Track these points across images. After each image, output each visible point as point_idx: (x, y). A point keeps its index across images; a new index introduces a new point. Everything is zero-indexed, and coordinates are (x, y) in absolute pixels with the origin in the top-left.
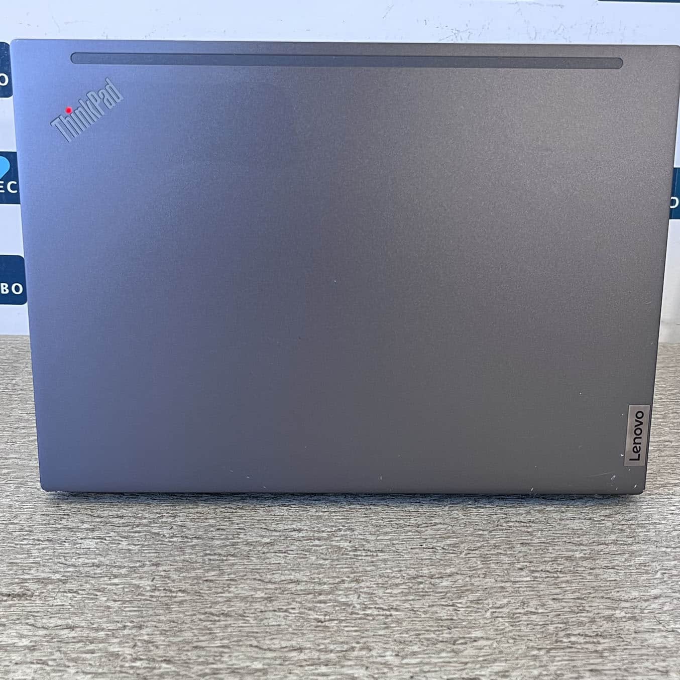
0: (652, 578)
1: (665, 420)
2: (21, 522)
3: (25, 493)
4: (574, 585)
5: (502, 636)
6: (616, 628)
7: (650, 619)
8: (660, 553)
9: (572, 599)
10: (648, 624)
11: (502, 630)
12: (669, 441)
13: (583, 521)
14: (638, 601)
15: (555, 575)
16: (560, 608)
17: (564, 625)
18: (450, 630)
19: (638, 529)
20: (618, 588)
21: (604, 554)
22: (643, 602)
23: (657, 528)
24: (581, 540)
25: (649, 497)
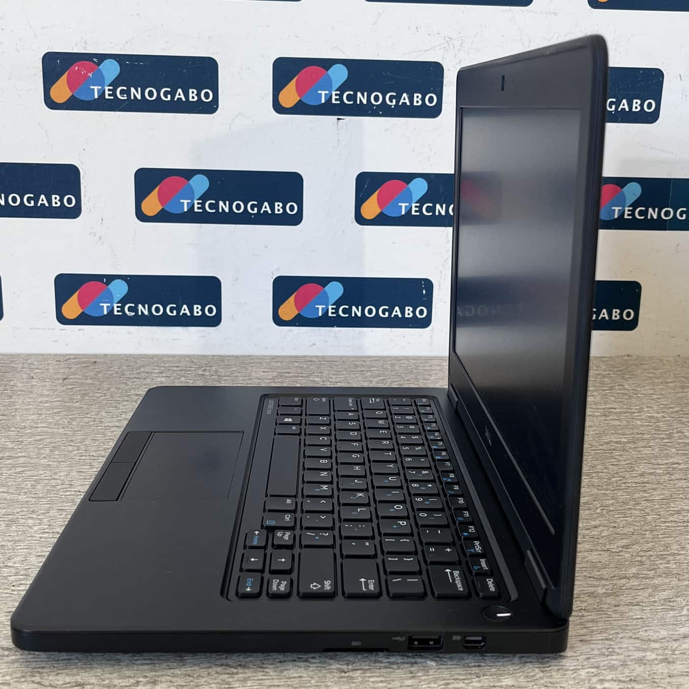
0: (678, 615)
1: (671, 441)
2: (15, 565)
3: (17, 531)
4: (600, 625)
5: (533, 683)
6: (649, 671)
7: (682, 660)
8: (683, 587)
9: (600, 640)
10: (681, 666)
11: (533, 676)
12: (677, 463)
13: (600, 552)
14: (668, 641)
15: (580, 614)
16: (589, 650)
17: (596, 670)
18: (479, 677)
19: (658, 561)
20: (646, 626)
21: (627, 589)
22: (673, 642)
23: (677, 559)
24: (601, 574)
25: (665, 525)
